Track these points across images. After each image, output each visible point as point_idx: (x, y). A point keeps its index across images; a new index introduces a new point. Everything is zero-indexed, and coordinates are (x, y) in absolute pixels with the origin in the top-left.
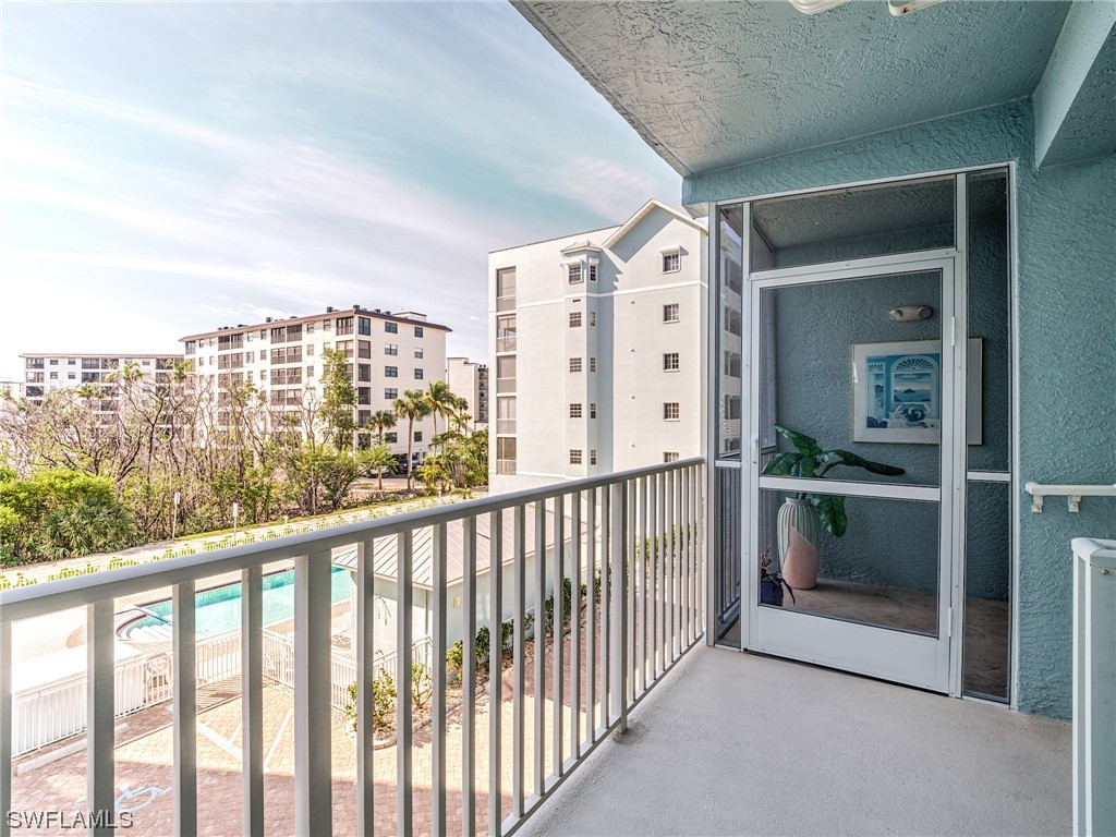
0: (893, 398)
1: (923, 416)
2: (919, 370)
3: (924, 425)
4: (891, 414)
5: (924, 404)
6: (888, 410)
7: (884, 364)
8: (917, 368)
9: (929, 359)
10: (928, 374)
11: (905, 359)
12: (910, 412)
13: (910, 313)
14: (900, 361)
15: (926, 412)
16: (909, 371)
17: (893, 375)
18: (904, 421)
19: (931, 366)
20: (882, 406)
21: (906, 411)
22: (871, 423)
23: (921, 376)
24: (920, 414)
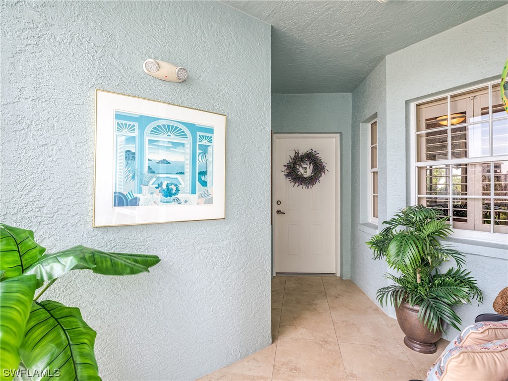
0: (146, 169)
1: (178, 190)
2: (174, 138)
3: (178, 201)
4: (144, 188)
5: (178, 176)
6: (141, 183)
7: (136, 124)
8: (172, 136)
9: (184, 128)
10: (183, 144)
11: (161, 123)
12: (164, 187)
13: (168, 70)
14: (154, 124)
15: (180, 187)
16: (163, 138)
17: (146, 139)
18: (159, 196)
19: (184, 135)
20: (133, 177)
21: (160, 185)
22: (121, 200)
23: (175, 145)
24: (174, 188)
